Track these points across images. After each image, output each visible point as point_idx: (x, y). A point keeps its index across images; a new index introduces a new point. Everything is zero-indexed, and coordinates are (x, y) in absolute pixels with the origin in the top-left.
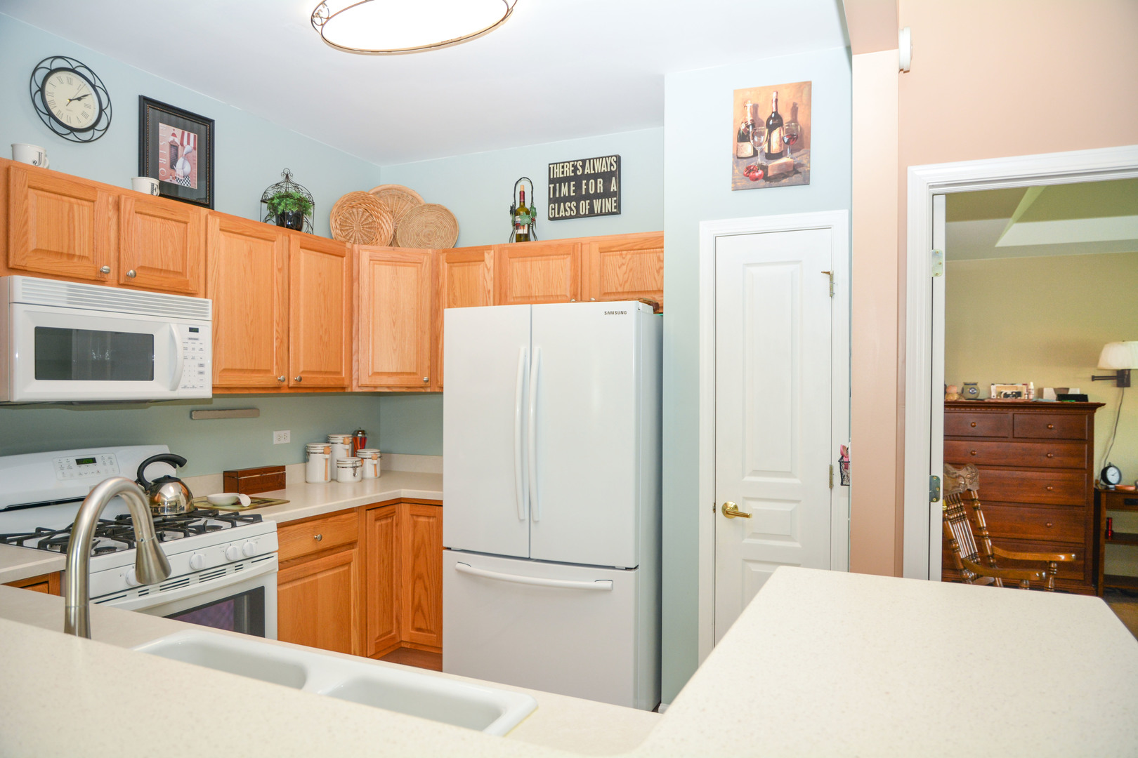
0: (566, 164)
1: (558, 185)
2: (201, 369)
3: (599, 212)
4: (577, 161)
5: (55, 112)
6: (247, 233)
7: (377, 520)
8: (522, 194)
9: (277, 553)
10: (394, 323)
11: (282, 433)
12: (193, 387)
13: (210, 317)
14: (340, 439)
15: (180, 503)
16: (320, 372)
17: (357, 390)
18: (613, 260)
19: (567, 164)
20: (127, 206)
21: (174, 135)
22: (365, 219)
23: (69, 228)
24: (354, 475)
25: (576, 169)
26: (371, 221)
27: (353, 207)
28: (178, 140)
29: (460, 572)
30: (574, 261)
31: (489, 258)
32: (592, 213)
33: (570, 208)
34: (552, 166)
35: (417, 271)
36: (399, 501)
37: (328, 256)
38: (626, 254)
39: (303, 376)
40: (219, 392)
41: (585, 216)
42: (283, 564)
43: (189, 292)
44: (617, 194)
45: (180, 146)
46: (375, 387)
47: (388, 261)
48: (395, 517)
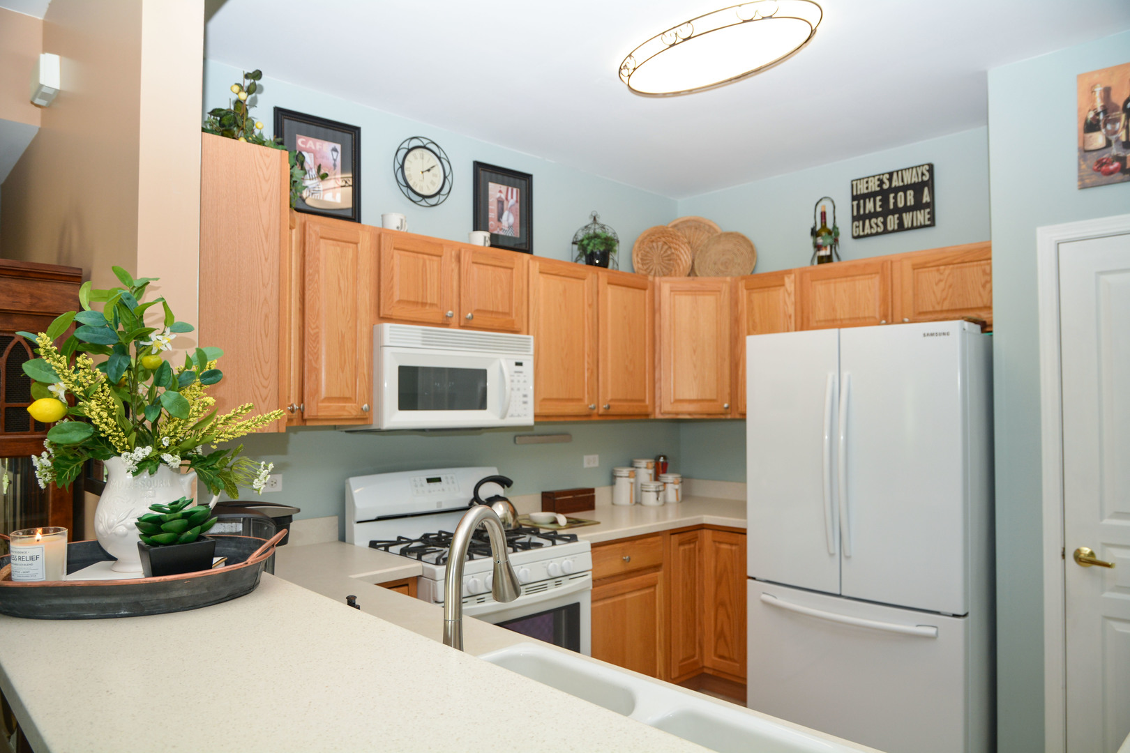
0: (870, 179)
1: (862, 201)
2: (525, 399)
3: (910, 226)
4: (883, 174)
5: (411, 183)
6: (563, 274)
7: (680, 544)
8: (823, 215)
9: (590, 572)
10: (695, 351)
11: (591, 457)
12: (519, 416)
13: (532, 352)
14: (643, 463)
15: (508, 520)
16: (626, 400)
17: (659, 416)
18: (929, 276)
19: (872, 178)
20: (466, 258)
21: (500, 192)
22: (665, 252)
23: (423, 281)
24: (657, 499)
25: (881, 182)
26: (670, 253)
27: (653, 241)
28: (503, 196)
29: (765, 603)
30: (883, 280)
31: (789, 283)
32: (901, 228)
33: (876, 224)
34: (854, 183)
35: (716, 300)
36: (702, 527)
37: (632, 289)
38: (945, 269)
39: (611, 404)
40: (539, 420)
41: (893, 231)
42: (596, 582)
43: (514, 330)
44: (931, 205)
45: (505, 201)
46: (677, 414)
47: (688, 291)
48: (697, 543)
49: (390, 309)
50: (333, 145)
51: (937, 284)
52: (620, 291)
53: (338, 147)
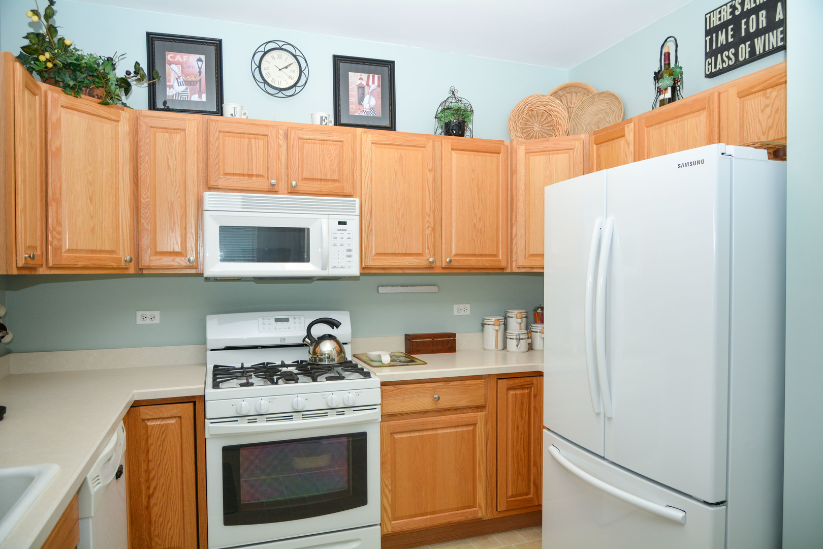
0: (723, 8)
1: (714, 35)
2: (349, 253)
3: (761, 52)
5: (269, 80)
6: (398, 143)
7: (508, 389)
8: (668, 55)
9: (380, 406)
11: (462, 306)
12: (342, 267)
13: (357, 212)
14: (513, 313)
15: (332, 356)
16: (474, 255)
17: (517, 270)
18: (755, 103)
19: (725, 7)
20: (292, 135)
21: (361, 79)
22: (545, 119)
23: (248, 156)
24: (517, 346)
25: (734, 9)
26: (550, 120)
27: (532, 110)
28: (364, 83)
30: (710, 115)
31: (629, 132)
32: (754, 57)
33: (728, 57)
34: (708, 16)
35: (570, 157)
36: (538, 374)
37: (483, 154)
39: (456, 258)
40: (366, 271)
41: (746, 62)
42: (387, 417)
43: (344, 194)
44: (782, 23)
45: (366, 87)
46: (532, 268)
47: (541, 151)
48: (533, 388)
49: (216, 181)
50: (198, 56)
51: (762, 111)
52: (466, 156)
53: (203, 57)
